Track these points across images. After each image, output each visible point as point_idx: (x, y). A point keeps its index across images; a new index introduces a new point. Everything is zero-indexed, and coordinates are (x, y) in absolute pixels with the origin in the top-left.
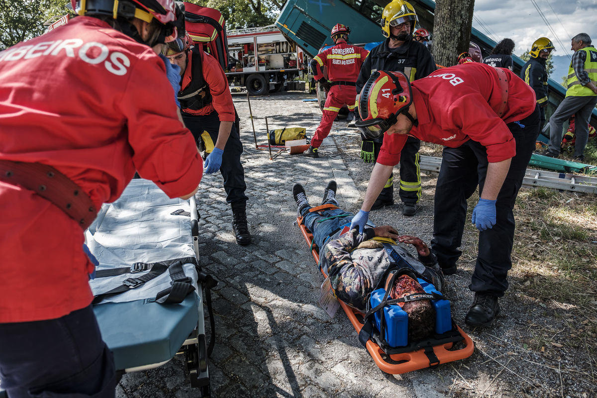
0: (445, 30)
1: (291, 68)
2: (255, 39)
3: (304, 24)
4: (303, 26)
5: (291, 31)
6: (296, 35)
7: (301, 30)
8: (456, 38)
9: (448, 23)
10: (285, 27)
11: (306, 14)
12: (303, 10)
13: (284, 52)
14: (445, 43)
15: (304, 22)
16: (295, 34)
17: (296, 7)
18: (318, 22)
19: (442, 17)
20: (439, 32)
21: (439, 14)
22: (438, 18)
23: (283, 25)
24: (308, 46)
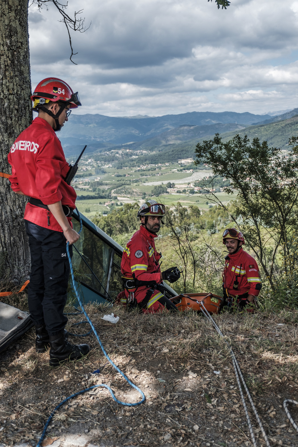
0: (6, 92)
9: (11, 78)
14: (9, 122)
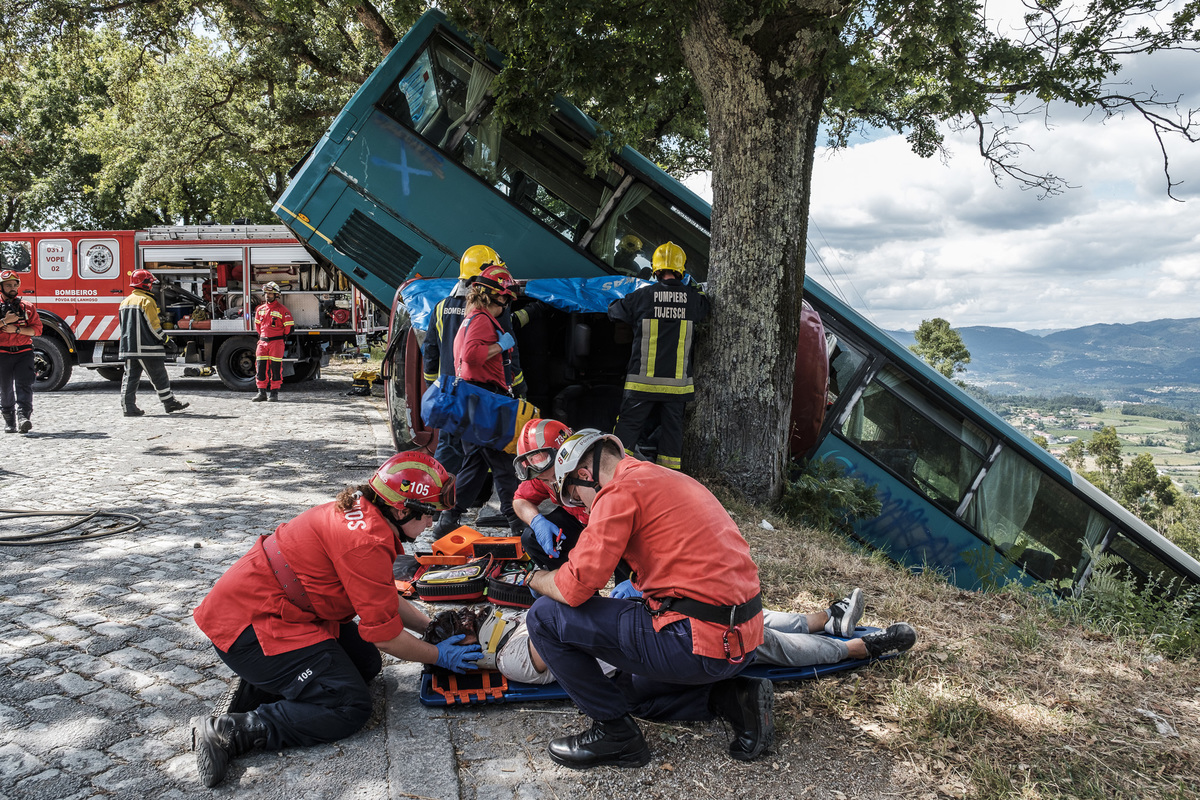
1: (339, 327)
2: (247, 254)
3: (357, 215)
4: (353, 221)
5: (317, 232)
6: (334, 244)
7: (350, 233)
8: (773, 282)
10: (303, 220)
11: (363, 192)
12: (356, 181)
13: (320, 289)
15: (356, 211)
16: (329, 241)
17: (336, 172)
18: (398, 216)
19: (734, 223)
20: (727, 264)
21: (725, 217)
22: (724, 227)
23: (295, 216)
24: (366, 275)
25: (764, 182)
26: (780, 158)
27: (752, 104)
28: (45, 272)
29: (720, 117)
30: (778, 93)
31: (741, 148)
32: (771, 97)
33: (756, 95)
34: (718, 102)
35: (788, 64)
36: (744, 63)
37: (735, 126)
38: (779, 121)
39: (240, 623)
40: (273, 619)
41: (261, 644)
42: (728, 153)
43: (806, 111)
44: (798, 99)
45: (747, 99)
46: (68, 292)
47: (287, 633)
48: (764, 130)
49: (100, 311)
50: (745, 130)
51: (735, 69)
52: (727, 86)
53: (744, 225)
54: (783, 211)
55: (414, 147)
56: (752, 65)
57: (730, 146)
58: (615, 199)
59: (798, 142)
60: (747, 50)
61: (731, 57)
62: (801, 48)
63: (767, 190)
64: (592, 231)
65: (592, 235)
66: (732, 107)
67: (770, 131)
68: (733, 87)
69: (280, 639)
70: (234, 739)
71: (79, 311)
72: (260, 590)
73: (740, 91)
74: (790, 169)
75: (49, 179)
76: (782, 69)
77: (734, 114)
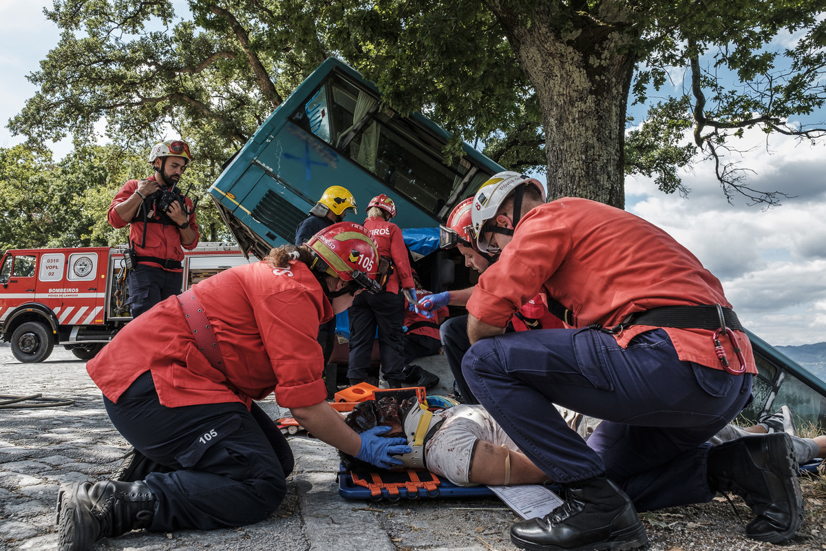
3: (271, 195)
4: (268, 199)
5: (240, 206)
6: (252, 215)
7: (264, 207)
10: (230, 197)
11: (276, 178)
12: (271, 170)
15: (270, 191)
16: (249, 213)
17: (257, 164)
18: (301, 195)
21: (560, 171)
22: (560, 178)
23: (224, 194)
24: (275, 237)
25: (590, 142)
26: (602, 124)
27: (577, 87)
28: (44, 277)
29: (551, 99)
30: (597, 77)
31: (570, 118)
32: (592, 81)
33: (580, 80)
34: (550, 89)
35: (603, 57)
36: (569, 58)
37: (565, 103)
38: (599, 97)
39: (138, 367)
40: (176, 366)
41: (158, 392)
42: (560, 123)
43: (618, 92)
44: (612, 82)
45: (573, 83)
46: (58, 290)
47: (190, 385)
48: (588, 104)
49: (78, 304)
50: (573, 106)
51: (562, 63)
52: (557, 76)
53: (577, 175)
54: (607, 163)
55: (315, 147)
56: (576, 59)
57: (561, 118)
58: (464, 184)
59: (614, 114)
60: (571, 49)
61: (559, 55)
62: (612, 45)
63: (594, 148)
64: (448, 206)
65: (447, 209)
66: (561, 89)
67: (593, 105)
68: (562, 75)
69: (180, 389)
70: (111, 509)
71: (63, 303)
72: (165, 329)
73: (567, 79)
74: (610, 133)
75: (60, 239)
76: (599, 61)
77: (563, 95)
